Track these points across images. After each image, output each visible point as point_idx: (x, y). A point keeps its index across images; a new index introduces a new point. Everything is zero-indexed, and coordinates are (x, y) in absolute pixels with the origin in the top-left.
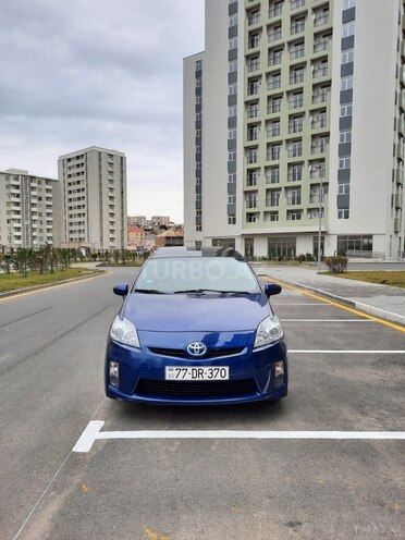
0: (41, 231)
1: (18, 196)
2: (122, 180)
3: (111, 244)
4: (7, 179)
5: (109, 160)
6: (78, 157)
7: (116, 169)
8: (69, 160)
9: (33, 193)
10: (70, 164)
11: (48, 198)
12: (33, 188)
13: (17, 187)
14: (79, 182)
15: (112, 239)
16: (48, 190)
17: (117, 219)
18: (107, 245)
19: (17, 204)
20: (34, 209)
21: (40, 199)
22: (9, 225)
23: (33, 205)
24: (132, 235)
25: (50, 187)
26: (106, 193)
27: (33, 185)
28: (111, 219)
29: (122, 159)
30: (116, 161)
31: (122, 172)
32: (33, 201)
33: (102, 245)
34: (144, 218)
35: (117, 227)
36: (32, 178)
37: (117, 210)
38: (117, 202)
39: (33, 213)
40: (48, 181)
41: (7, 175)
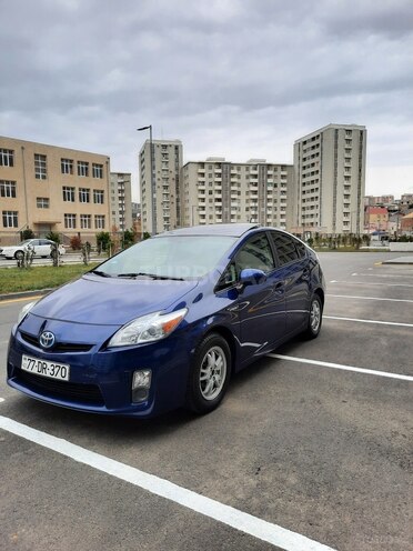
0: (275, 217)
1: (256, 185)
2: (361, 158)
3: (345, 228)
4: (247, 169)
5: (347, 137)
6: (313, 139)
7: (354, 145)
8: (305, 143)
9: (270, 181)
10: (305, 147)
11: (282, 184)
12: (269, 176)
13: (255, 176)
14: (313, 165)
15: (346, 223)
16: (283, 177)
17: (353, 200)
18: (340, 229)
19: (255, 192)
20: (269, 197)
21: (275, 186)
22: (248, 213)
23: (269, 192)
24: (373, 217)
25: (284, 173)
26: (342, 172)
27: (269, 172)
28: (346, 201)
29: (362, 133)
30: (355, 137)
31: (361, 148)
32: (270, 188)
33: (334, 229)
34: (392, 197)
35: (352, 208)
36: (269, 166)
37: (353, 192)
38: (353, 182)
39: (269, 200)
40: (283, 167)
41: (247, 166)
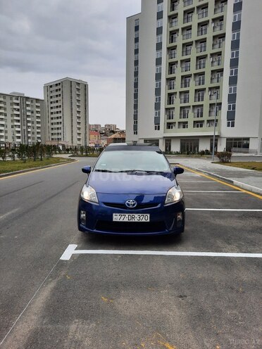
0: (33, 133)
1: (18, 110)
2: (86, 100)
3: (78, 142)
4: (11, 99)
5: (77, 87)
6: (57, 85)
7: (82, 93)
8: (51, 86)
9: (28, 108)
10: (51, 89)
11: (37, 112)
12: (28, 105)
13: (18, 104)
14: (57, 101)
15: (79, 140)
16: (37, 107)
17: (82, 126)
18: (76, 143)
19: (18, 115)
20: (28, 119)
21: (32, 112)
22: (13, 129)
23: (28, 116)
24: (92, 136)
25: (38, 104)
26: (75, 109)
27: (27, 103)
28: (78, 126)
29: (86, 86)
30: (81, 87)
31: (86, 95)
32: (29, 114)
33: (72, 142)
34: (100, 126)
35: (82, 131)
36: (27, 98)
37: (82, 120)
38: (82, 115)
39: (28, 122)
40: (37, 100)
41: (11, 96)
